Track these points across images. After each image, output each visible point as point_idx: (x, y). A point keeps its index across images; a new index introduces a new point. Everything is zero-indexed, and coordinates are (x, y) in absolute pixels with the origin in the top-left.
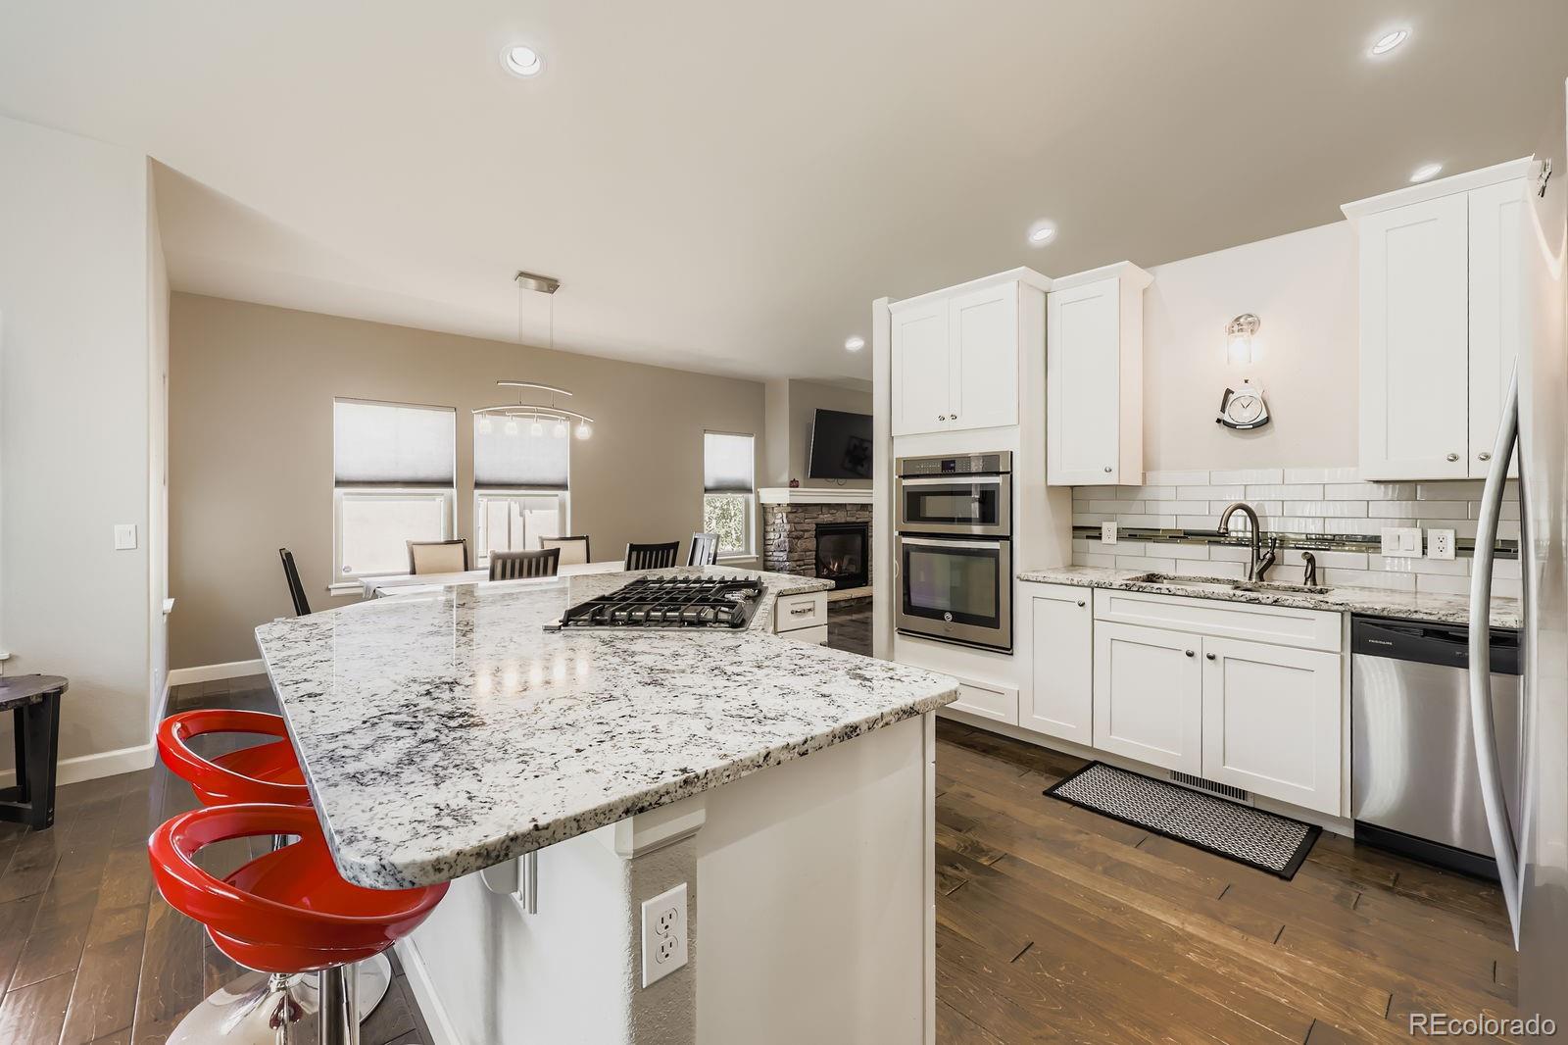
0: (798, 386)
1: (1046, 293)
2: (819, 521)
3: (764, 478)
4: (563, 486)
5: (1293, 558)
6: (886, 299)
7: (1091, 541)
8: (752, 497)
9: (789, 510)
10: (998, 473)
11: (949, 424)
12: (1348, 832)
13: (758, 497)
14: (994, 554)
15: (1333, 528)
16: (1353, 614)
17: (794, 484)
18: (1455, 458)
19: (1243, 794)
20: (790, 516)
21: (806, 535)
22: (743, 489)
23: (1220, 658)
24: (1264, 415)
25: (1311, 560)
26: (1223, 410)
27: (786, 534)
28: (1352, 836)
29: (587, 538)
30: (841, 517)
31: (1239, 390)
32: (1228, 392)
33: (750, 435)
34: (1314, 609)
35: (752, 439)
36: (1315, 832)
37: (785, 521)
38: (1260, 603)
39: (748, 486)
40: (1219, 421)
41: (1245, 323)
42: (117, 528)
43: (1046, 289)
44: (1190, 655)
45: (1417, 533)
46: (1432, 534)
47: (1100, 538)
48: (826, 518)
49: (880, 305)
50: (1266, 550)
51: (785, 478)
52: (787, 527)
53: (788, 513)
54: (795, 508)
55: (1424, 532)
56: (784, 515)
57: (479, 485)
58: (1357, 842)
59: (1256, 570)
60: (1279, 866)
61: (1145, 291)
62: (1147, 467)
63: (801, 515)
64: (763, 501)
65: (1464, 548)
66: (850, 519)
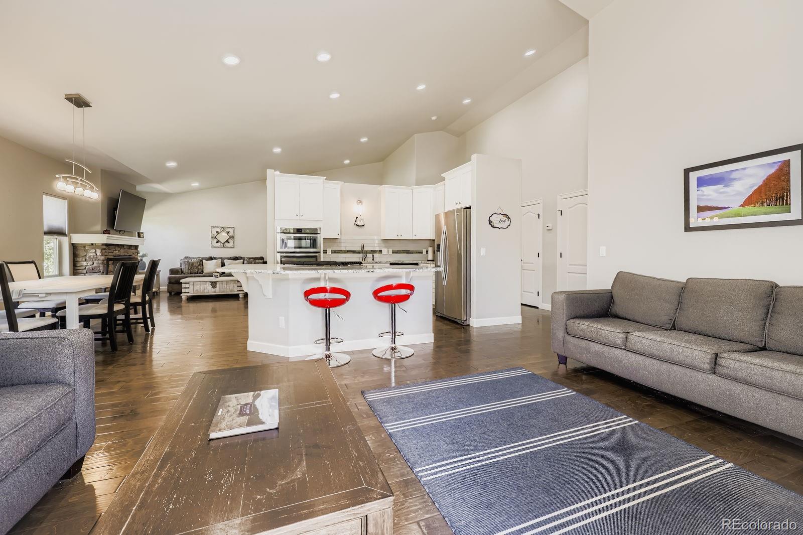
3: (77, 227)
8: (65, 241)
9: (104, 247)
10: (317, 234)
11: (299, 218)
13: (70, 239)
15: (372, 249)
17: (105, 232)
18: (398, 236)
20: (104, 251)
22: (60, 233)
24: (364, 223)
25: (373, 256)
26: (356, 222)
27: (99, 262)
32: (357, 218)
33: (64, 198)
35: (66, 203)
37: (99, 254)
39: (62, 229)
41: (360, 202)
49: (271, 172)
51: (96, 228)
52: (101, 258)
53: (102, 249)
55: (388, 250)
56: (98, 250)
62: (341, 234)
63: (108, 251)
64: (74, 242)
65: (393, 252)
66: (126, 254)
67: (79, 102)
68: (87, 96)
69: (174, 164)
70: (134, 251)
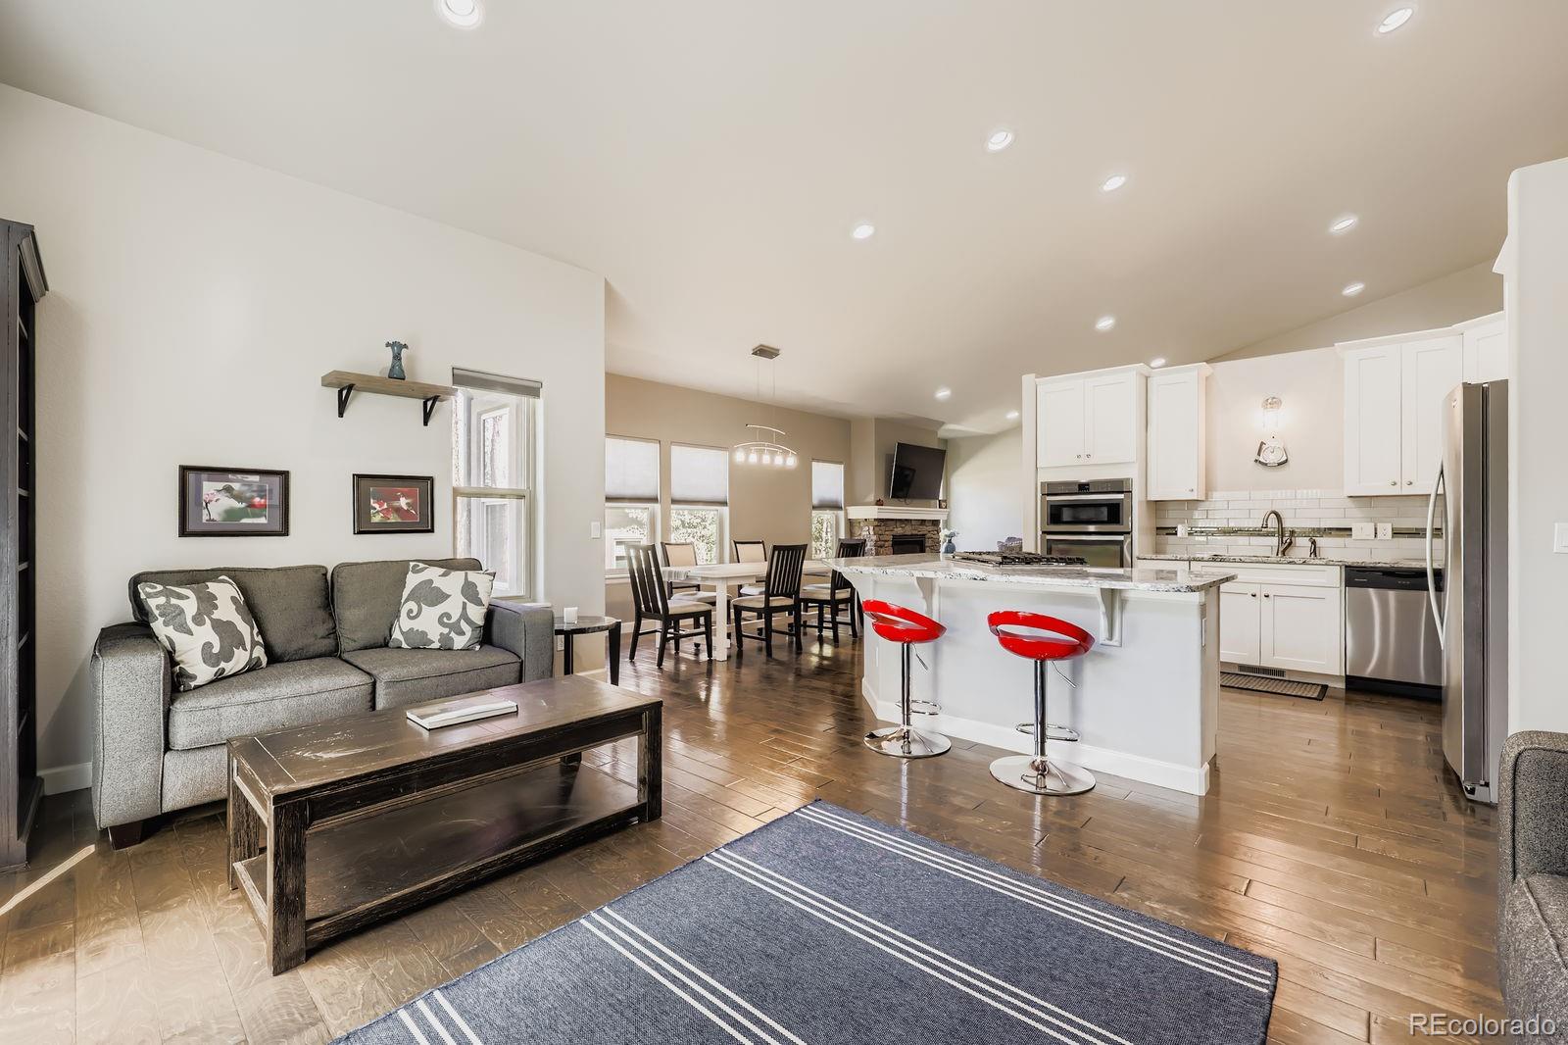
0: (883, 424)
1: (1147, 378)
2: (894, 533)
3: (852, 498)
4: (724, 503)
5: (1303, 543)
6: (1033, 375)
7: (1169, 537)
8: (841, 513)
9: (876, 523)
10: (1122, 492)
11: (1083, 460)
12: (1342, 685)
13: (846, 514)
14: (1121, 543)
15: (1324, 525)
16: (1346, 566)
17: (879, 503)
18: (1395, 484)
19: (1281, 672)
20: (876, 529)
21: (887, 544)
22: (835, 506)
23: (1271, 596)
24: (1284, 458)
25: (1314, 543)
26: (1259, 454)
27: (873, 543)
28: (1344, 687)
29: (763, 543)
30: (908, 530)
31: (1270, 443)
32: (1262, 443)
33: (840, 463)
34: (1326, 565)
35: (841, 467)
36: (1325, 688)
37: (872, 533)
38: (1295, 563)
39: (837, 502)
40: (1256, 461)
41: (1273, 402)
42: (593, 524)
43: (1147, 375)
44: (1254, 596)
45: (1371, 526)
46: (1379, 526)
47: (1176, 534)
48: (899, 531)
49: (1028, 380)
50: (1286, 540)
51: (872, 498)
52: (874, 538)
53: (875, 527)
54: (881, 522)
55: (1375, 525)
56: (871, 528)
57: (674, 501)
58: (1348, 689)
59: (1281, 549)
60: (1315, 695)
61: (1207, 378)
62: (1209, 489)
63: (883, 528)
64: (851, 516)
65: (1396, 533)
66: (914, 532)
67: (764, 352)
68: (771, 342)
69: (945, 393)
70: (930, 528)
